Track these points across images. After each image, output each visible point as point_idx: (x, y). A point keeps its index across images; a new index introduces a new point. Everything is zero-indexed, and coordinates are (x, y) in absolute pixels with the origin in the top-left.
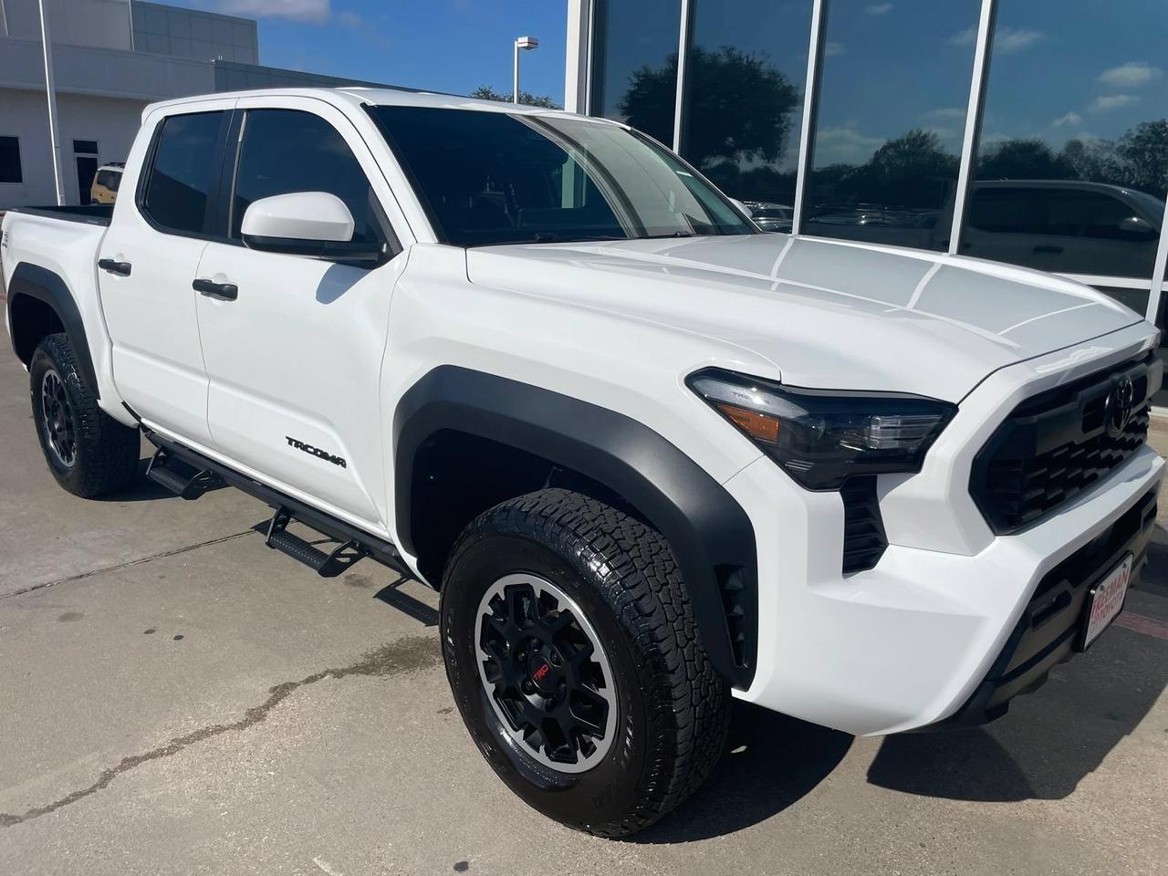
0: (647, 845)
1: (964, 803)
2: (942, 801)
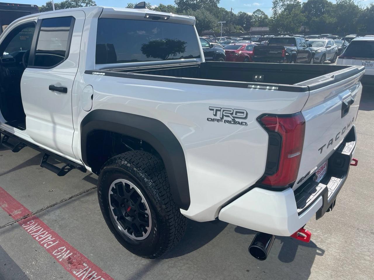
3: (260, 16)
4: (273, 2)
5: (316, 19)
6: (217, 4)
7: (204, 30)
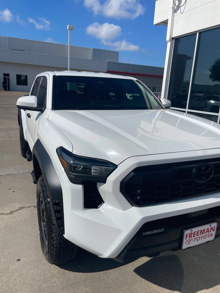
0: (62, 269)
1: (156, 286)
2: (149, 283)
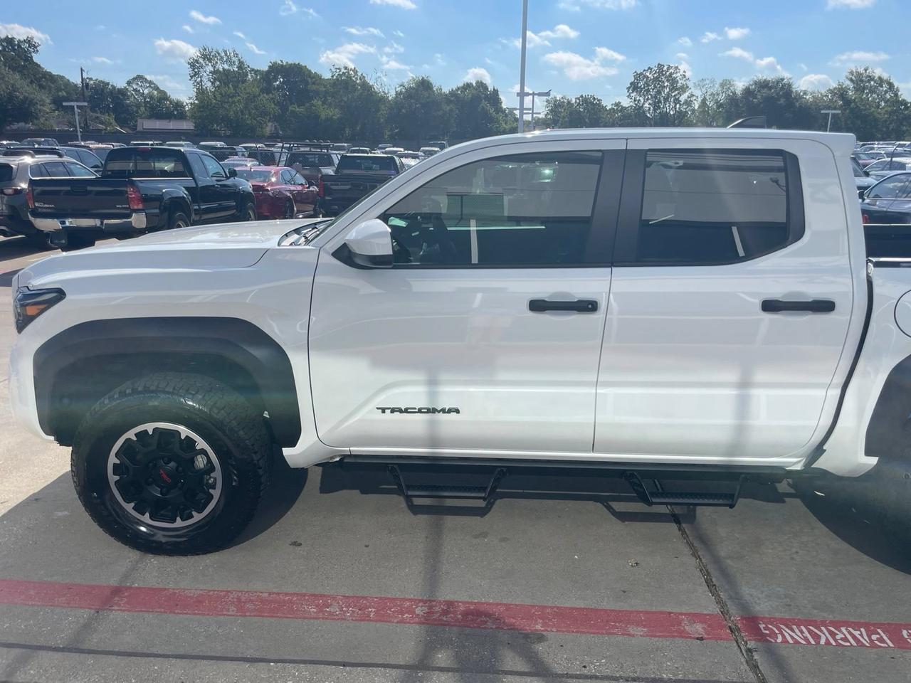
3: (146, 91)
4: (189, 63)
5: (298, 109)
6: (33, 54)
7: (11, 123)
